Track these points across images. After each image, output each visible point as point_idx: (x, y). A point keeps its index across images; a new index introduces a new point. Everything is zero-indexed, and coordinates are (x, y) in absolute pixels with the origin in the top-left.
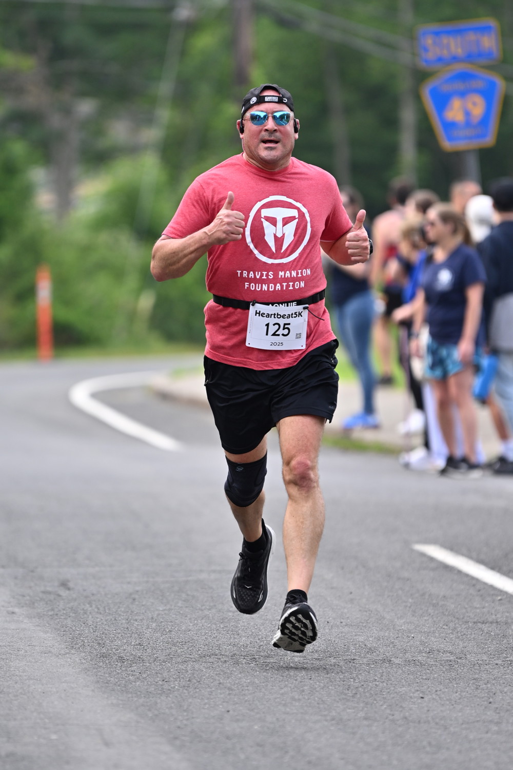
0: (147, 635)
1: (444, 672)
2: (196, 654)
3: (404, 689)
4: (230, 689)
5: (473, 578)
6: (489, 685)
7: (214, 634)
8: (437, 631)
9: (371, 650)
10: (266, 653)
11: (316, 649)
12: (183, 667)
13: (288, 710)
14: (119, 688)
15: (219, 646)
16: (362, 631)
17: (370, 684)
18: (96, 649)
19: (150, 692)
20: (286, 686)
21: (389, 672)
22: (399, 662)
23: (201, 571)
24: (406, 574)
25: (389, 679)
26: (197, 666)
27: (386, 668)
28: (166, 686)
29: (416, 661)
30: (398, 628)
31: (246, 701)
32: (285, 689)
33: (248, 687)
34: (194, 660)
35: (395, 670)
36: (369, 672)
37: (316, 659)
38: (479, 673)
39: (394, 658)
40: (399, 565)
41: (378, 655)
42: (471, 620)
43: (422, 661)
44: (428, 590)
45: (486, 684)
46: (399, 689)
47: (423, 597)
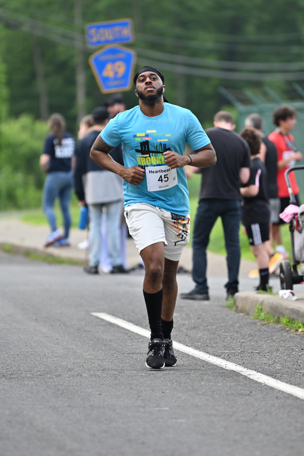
1: (112, 381)
3: (90, 390)
5: (126, 330)
6: (138, 387)
8: (107, 359)
9: (70, 370)
10: (10, 372)
11: (39, 369)
13: (24, 403)
16: (65, 359)
17: (70, 388)
20: (23, 390)
21: (81, 381)
22: (86, 376)
24: (88, 329)
25: (81, 385)
27: (79, 379)
29: (96, 375)
30: (85, 358)
32: (23, 392)
35: (84, 380)
36: (70, 381)
37: (39, 375)
38: (132, 380)
39: (84, 373)
40: (84, 323)
41: (74, 372)
42: (126, 352)
43: (99, 375)
44: (101, 337)
45: (136, 386)
46: (87, 390)
47: (98, 341)
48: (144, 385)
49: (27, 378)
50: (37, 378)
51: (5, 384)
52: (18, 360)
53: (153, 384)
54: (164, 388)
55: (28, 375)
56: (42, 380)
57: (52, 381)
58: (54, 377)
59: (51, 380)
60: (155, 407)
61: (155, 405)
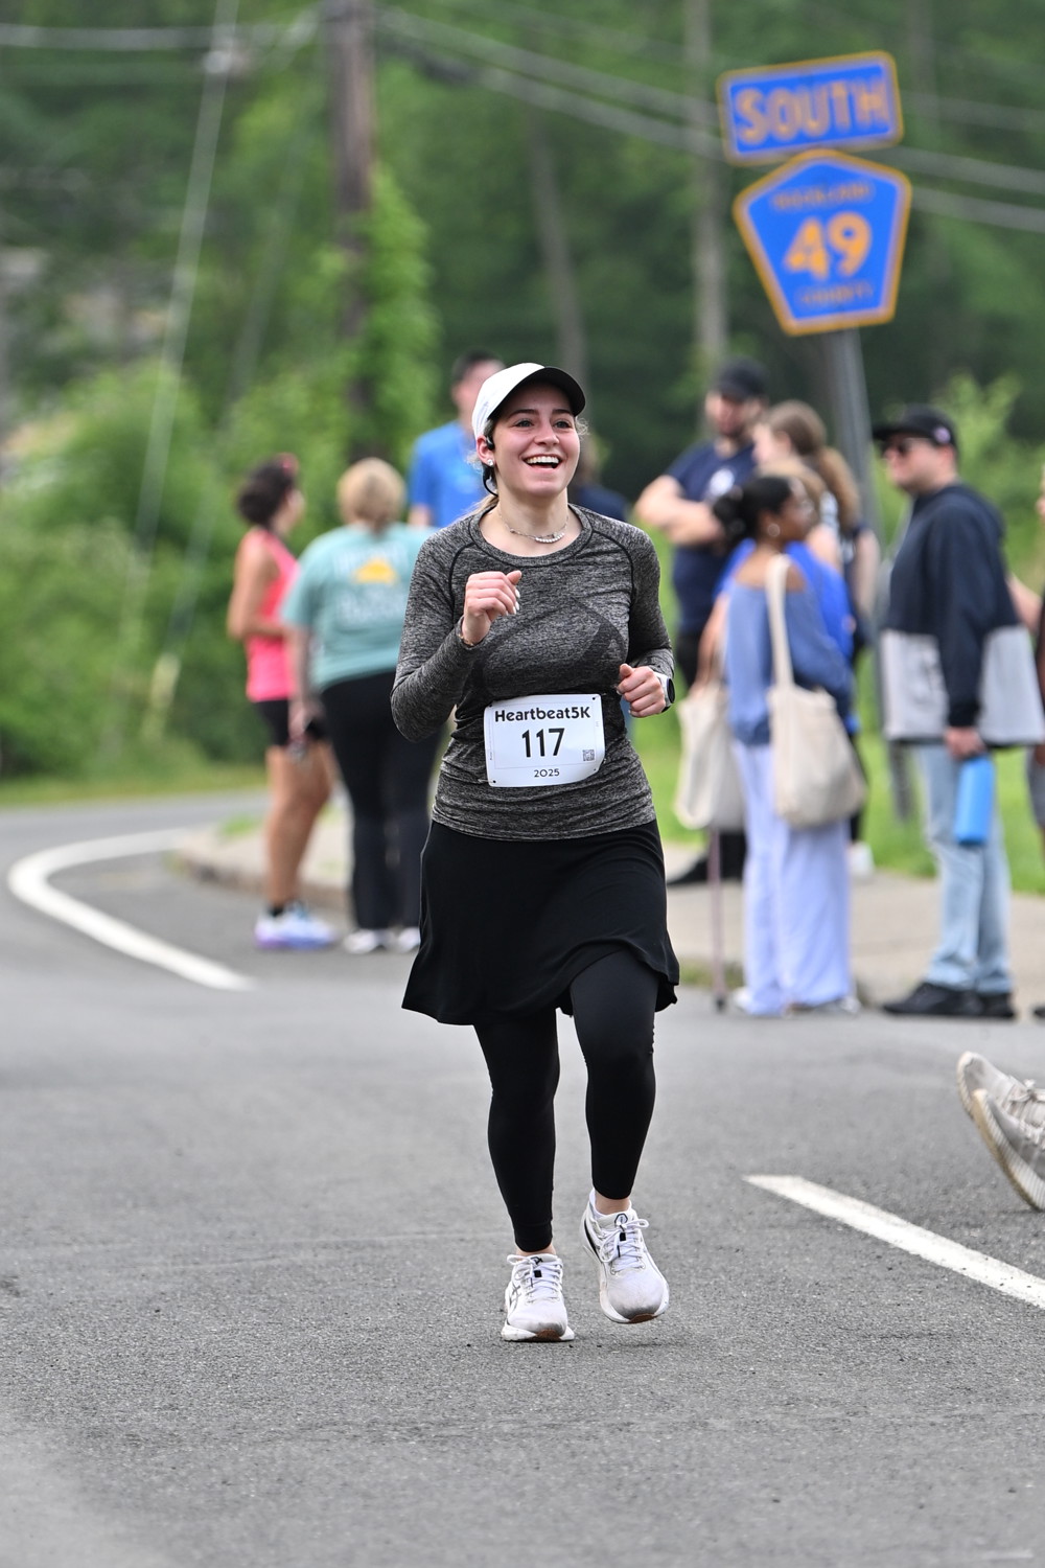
0: (188, 1386)
1: (821, 1445)
2: (292, 1424)
3: (737, 1483)
4: (366, 1495)
5: (877, 1242)
6: (917, 1470)
7: (330, 1379)
8: (804, 1359)
9: (664, 1404)
10: (440, 1417)
11: (547, 1403)
12: (264, 1452)
13: (491, 1536)
14: (129, 1501)
15: (340, 1406)
16: (645, 1363)
17: (665, 1475)
18: (78, 1421)
19: (197, 1509)
20: (485, 1485)
21: (704, 1447)
22: (724, 1427)
23: (298, 1246)
24: (735, 1239)
25: (704, 1464)
26: (294, 1449)
27: (698, 1440)
28: (230, 1494)
29: (761, 1424)
30: (721, 1354)
31: (401, 1520)
32: (484, 1493)
33: (403, 1490)
34: (288, 1436)
35: (717, 1442)
36: (661, 1450)
37: (548, 1426)
38: (897, 1444)
39: (715, 1418)
40: (717, 1219)
41: (680, 1413)
42: (874, 1332)
43: (775, 1424)
44: (781, 1270)
45: (910, 1467)
46: (727, 1485)
47: (772, 1287)
48: (943, 1461)
49: (504, 1436)
50: (540, 1436)
51: (420, 1462)
52: (470, 1368)
53: (975, 1458)
54: (1017, 1472)
55: (506, 1428)
56: (560, 1447)
57: (596, 1447)
58: (603, 1432)
59: (592, 1445)
60: (980, 1548)
61: (980, 1541)
